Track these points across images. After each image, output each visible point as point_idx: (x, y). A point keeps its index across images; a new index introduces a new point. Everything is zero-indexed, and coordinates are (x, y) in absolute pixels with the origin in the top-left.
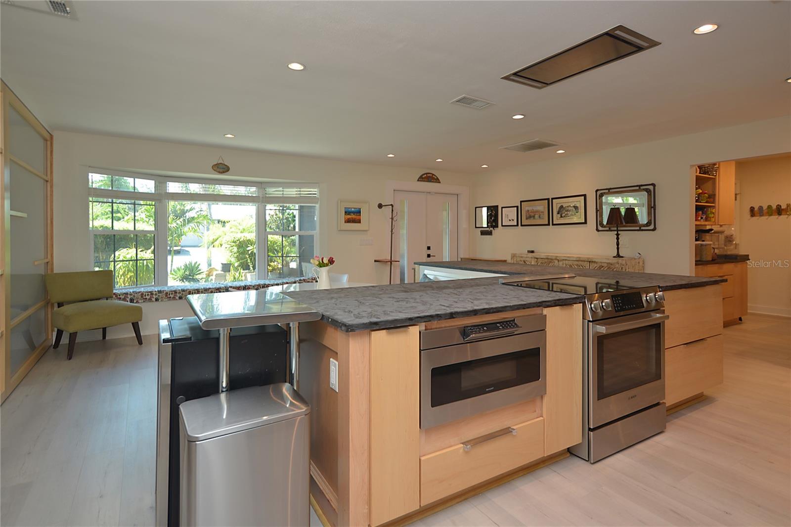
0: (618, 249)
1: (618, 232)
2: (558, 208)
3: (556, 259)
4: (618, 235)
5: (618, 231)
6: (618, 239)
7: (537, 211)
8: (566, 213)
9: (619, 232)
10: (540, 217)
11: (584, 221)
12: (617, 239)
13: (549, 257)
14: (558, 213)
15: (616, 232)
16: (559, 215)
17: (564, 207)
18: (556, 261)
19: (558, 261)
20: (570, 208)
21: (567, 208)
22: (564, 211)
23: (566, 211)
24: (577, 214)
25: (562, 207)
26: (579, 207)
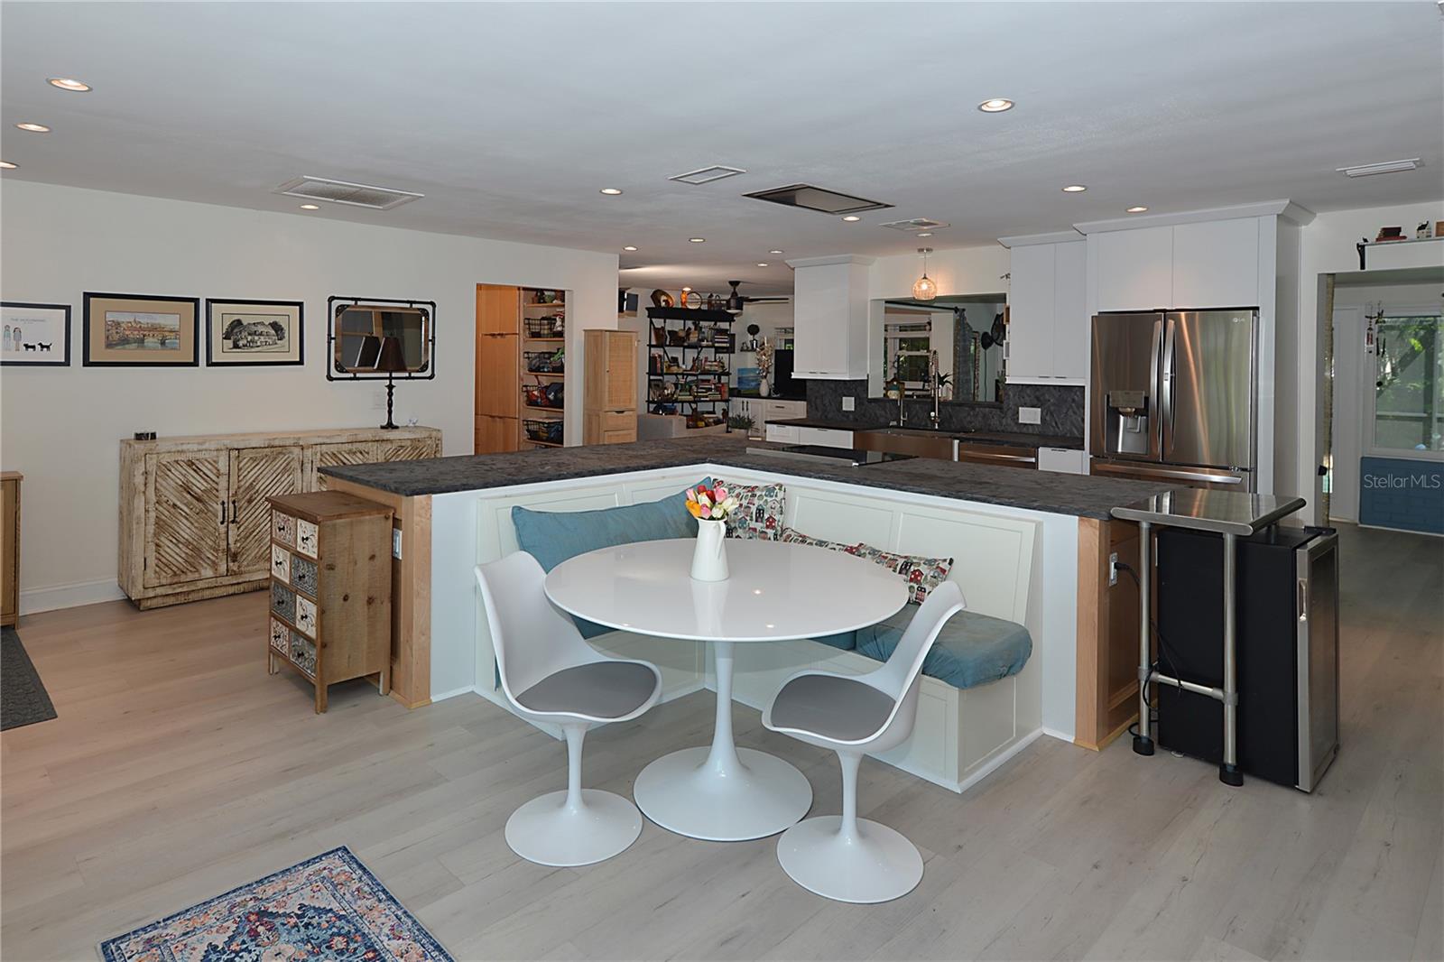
0: (390, 412)
1: (391, 382)
2: (225, 327)
3: (295, 445)
4: (390, 387)
5: (391, 378)
6: (390, 394)
7: (154, 328)
8: (249, 338)
9: (394, 382)
10: (163, 343)
11: (298, 360)
12: (388, 394)
13: (276, 443)
14: (227, 337)
15: (387, 382)
16: (229, 343)
17: (245, 323)
18: (297, 451)
19: (302, 449)
20: (260, 329)
21: (255, 328)
22: (243, 334)
23: (249, 334)
24: (277, 341)
25: (239, 322)
26: (286, 328)
